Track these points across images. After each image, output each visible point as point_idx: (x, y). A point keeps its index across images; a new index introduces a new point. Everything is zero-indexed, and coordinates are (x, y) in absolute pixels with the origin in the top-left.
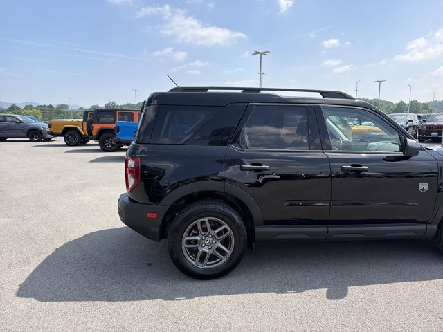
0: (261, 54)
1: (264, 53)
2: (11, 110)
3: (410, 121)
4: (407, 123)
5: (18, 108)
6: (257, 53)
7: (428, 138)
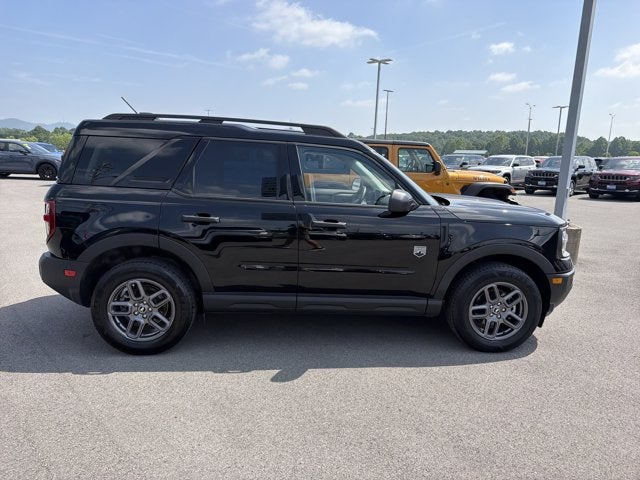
0: (380, 63)
1: (384, 62)
2: (34, 134)
3: (581, 167)
4: (577, 170)
5: (45, 132)
6: (374, 61)
7: (602, 193)
